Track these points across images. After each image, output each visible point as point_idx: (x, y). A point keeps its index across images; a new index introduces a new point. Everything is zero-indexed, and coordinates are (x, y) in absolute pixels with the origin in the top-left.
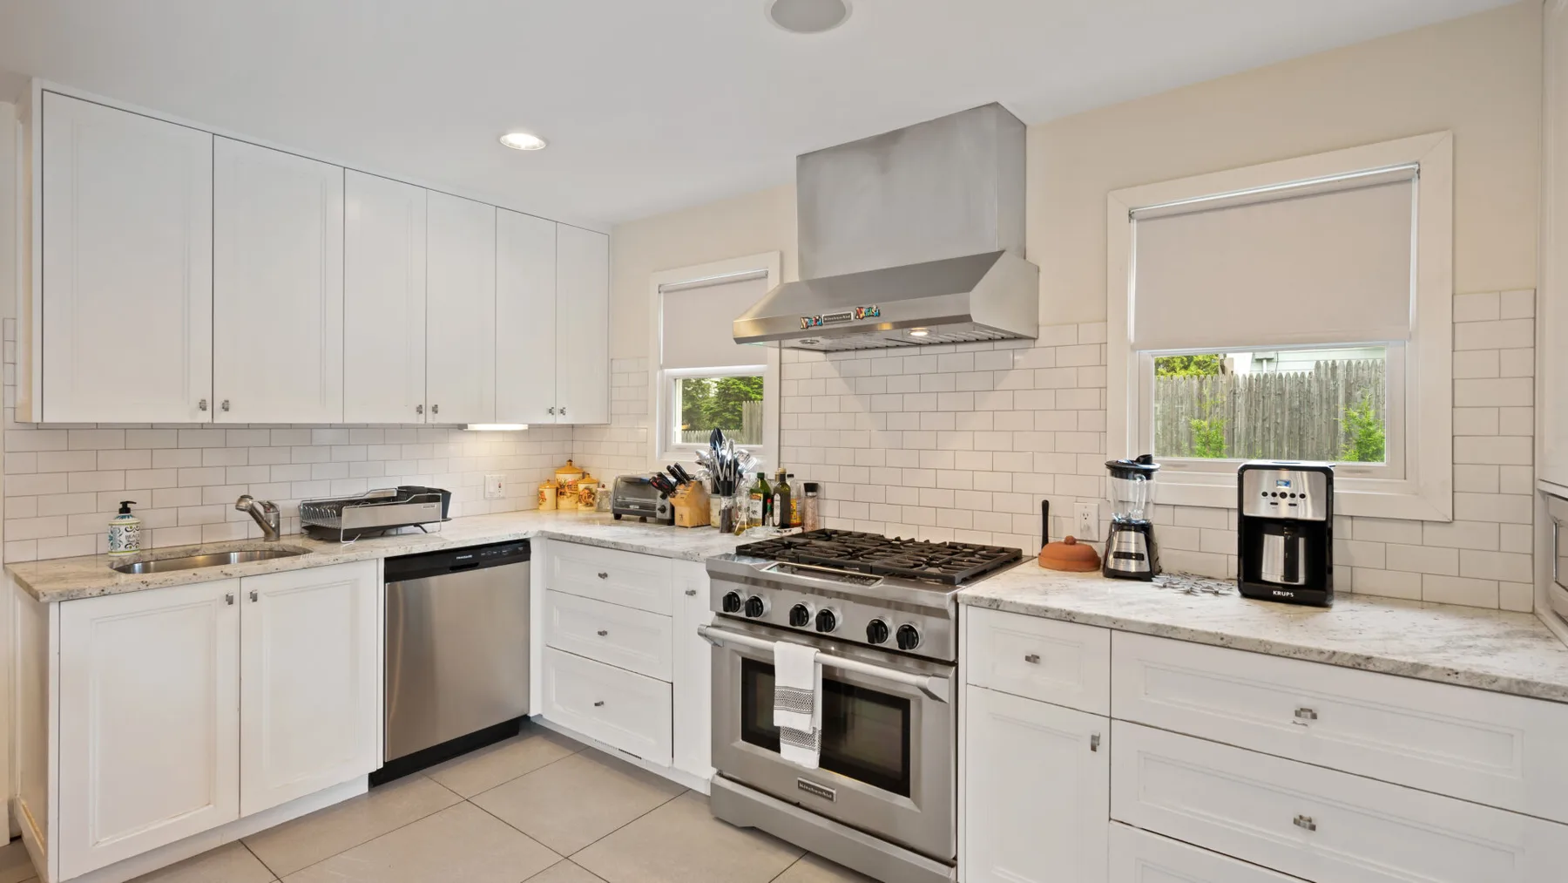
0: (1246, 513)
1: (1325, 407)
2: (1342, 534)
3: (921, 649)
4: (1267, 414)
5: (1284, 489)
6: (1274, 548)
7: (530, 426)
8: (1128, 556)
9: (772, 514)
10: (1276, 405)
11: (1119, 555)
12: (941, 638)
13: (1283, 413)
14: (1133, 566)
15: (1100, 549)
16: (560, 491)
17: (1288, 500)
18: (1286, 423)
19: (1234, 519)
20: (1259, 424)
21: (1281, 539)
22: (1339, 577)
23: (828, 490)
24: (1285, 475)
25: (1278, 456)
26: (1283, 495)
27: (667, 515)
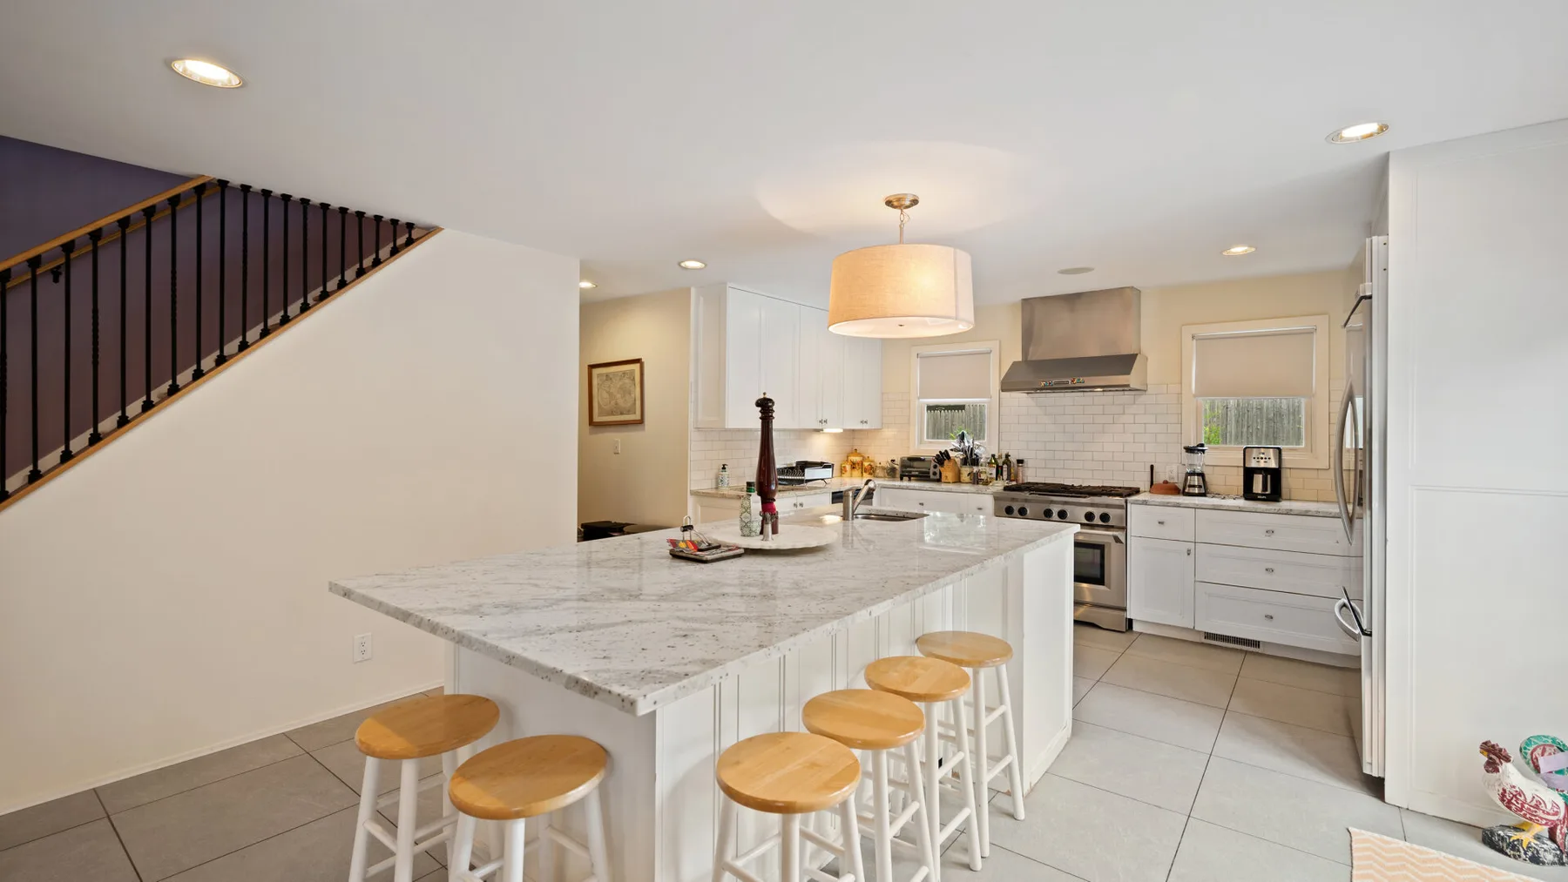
0: (1247, 466)
1: (1291, 417)
2: (1285, 475)
3: (1111, 523)
4: (1250, 423)
5: (1262, 456)
6: (1258, 480)
7: (845, 430)
8: (1194, 486)
9: (1002, 475)
10: (1257, 416)
11: (1190, 486)
12: (1120, 518)
13: (1262, 421)
14: (1196, 491)
15: (1181, 486)
16: (854, 465)
17: (1264, 460)
18: (1264, 429)
19: (1242, 470)
20: (1245, 430)
21: (1261, 476)
22: (1284, 491)
23: (1029, 463)
24: (1262, 450)
25: (1260, 443)
26: (1262, 458)
27: (938, 477)
